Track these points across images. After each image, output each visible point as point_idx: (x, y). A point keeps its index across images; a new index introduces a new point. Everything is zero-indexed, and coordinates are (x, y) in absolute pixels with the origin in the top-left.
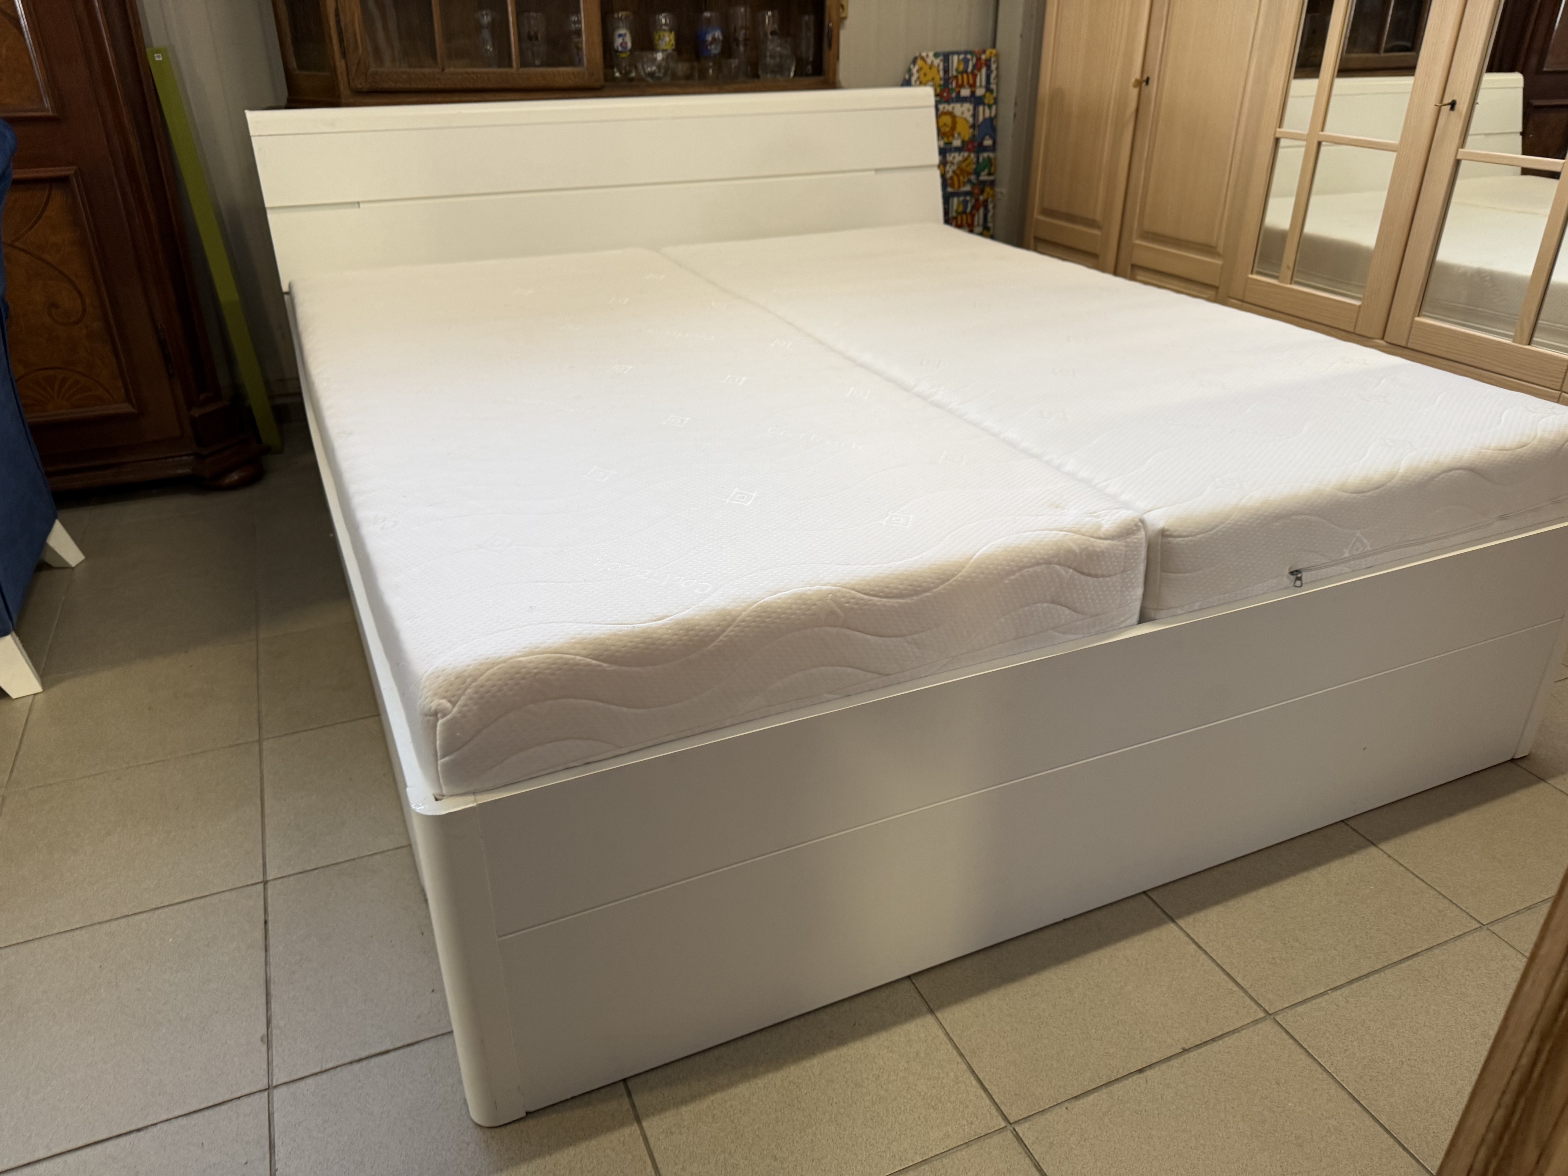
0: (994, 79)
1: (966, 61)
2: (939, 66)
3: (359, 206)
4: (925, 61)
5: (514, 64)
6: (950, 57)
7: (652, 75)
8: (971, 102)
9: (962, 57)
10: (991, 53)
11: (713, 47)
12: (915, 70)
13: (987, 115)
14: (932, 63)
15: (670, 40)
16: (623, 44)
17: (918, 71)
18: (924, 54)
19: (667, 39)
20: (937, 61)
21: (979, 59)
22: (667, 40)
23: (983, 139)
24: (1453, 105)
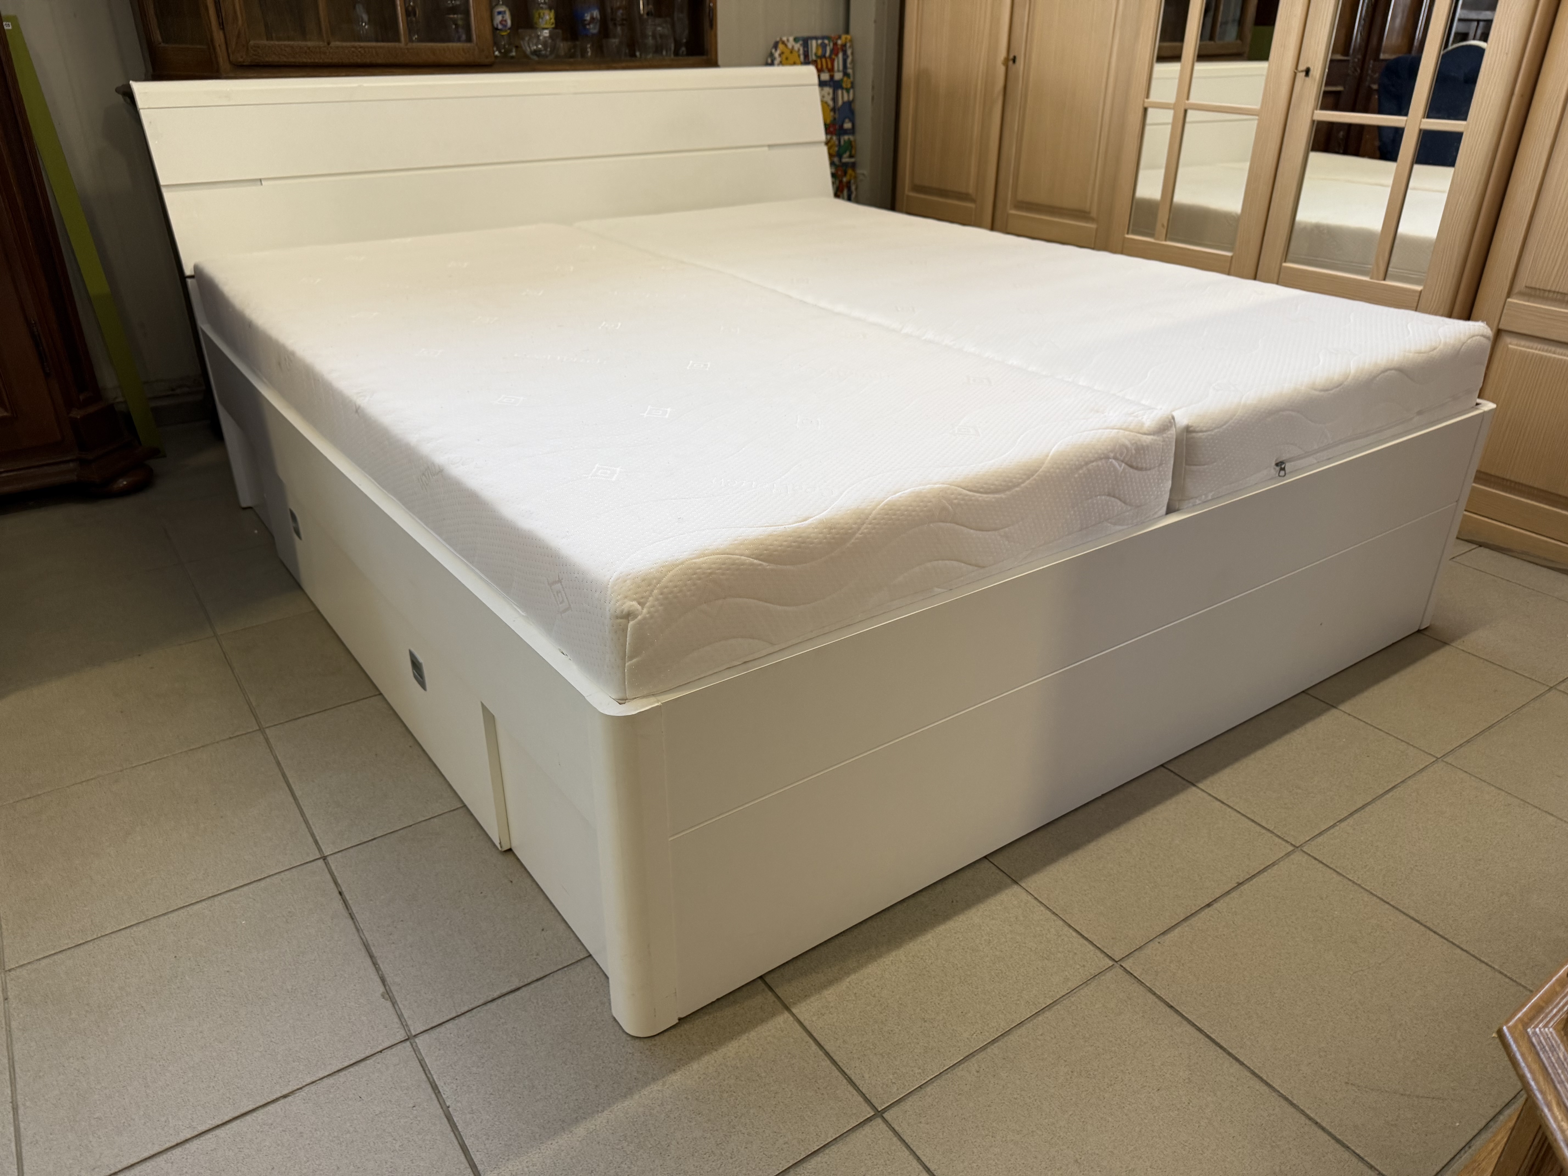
0: (850, 64)
1: (824, 46)
2: (799, 50)
3: (262, 184)
4: (786, 46)
5: (402, 39)
6: (809, 42)
7: (536, 53)
8: (830, 86)
9: (820, 41)
10: (846, 39)
11: (592, 26)
12: (777, 54)
13: (846, 99)
14: (793, 47)
15: (551, 19)
16: (503, 22)
17: (780, 55)
18: (785, 39)
19: (547, 17)
20: (797, 46)
21: (835, 44)
22: (546, 19)
23: (843, 122)
24: (1307, 72)
